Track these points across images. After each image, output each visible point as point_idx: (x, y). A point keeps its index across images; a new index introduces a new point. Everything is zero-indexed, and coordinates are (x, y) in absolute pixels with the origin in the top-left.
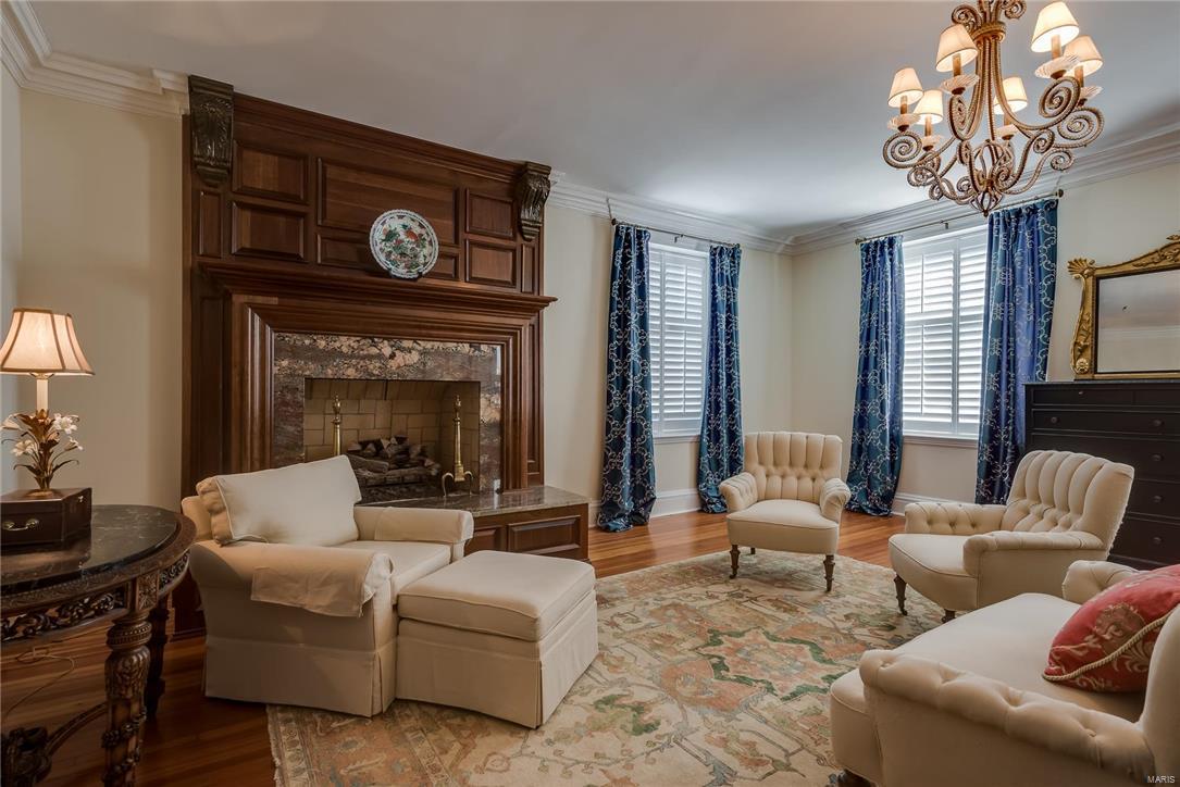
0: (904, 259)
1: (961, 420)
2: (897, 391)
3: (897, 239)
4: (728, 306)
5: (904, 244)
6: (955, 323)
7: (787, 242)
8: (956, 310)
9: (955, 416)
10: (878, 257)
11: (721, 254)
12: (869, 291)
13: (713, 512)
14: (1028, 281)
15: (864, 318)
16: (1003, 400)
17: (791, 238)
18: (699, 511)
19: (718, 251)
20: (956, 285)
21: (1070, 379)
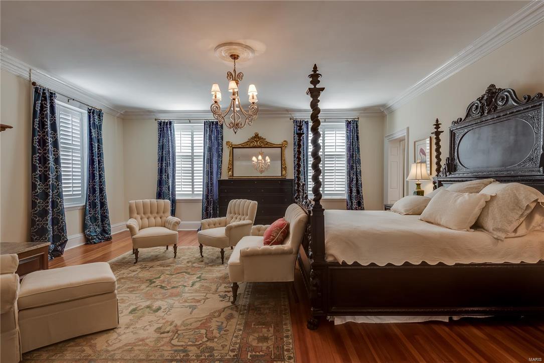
0: (175, 130)
1: (195, 193)
2: (174, 182)
3: (173, 122)
4: (98, 140)
5: (175, 125)
6: (192, 157)
7: (122, 113)
8: (193, 153)
9: (193, 191)
10: (165, 128)
11: (93, 113)
12: (161, 141)
13: (95, 243)
14: (216, 146)
15: (160, 152)
16: (210, 185)
17: (124, 111)
18: (86, 244)
19: (92, 111)
20: (192, 144)
21: (227, 178)
